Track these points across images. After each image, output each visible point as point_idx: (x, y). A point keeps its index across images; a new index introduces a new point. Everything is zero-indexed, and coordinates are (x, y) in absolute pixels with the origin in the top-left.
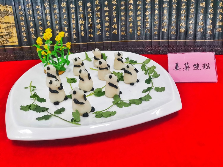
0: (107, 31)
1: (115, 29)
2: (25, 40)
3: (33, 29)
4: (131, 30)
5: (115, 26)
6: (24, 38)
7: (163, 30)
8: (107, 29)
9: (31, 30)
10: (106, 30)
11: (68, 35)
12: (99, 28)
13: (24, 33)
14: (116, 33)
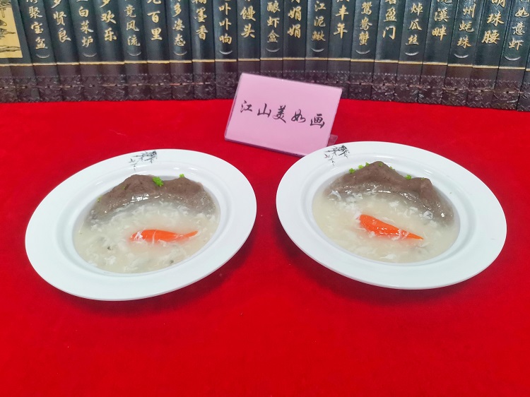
0: (272, 27)
1: (294, 21)
2: (41, 44)
3: (62, 14)
4: (341, 28)
5: (296, 13)
6: (38, 39)
7: (435, 32)
8: (274, 22)
9: (55, 16)
10: (270, 22)
11: (161, 34)
12: (251, 17)
13: (36, 23)
14: (298, 34)
